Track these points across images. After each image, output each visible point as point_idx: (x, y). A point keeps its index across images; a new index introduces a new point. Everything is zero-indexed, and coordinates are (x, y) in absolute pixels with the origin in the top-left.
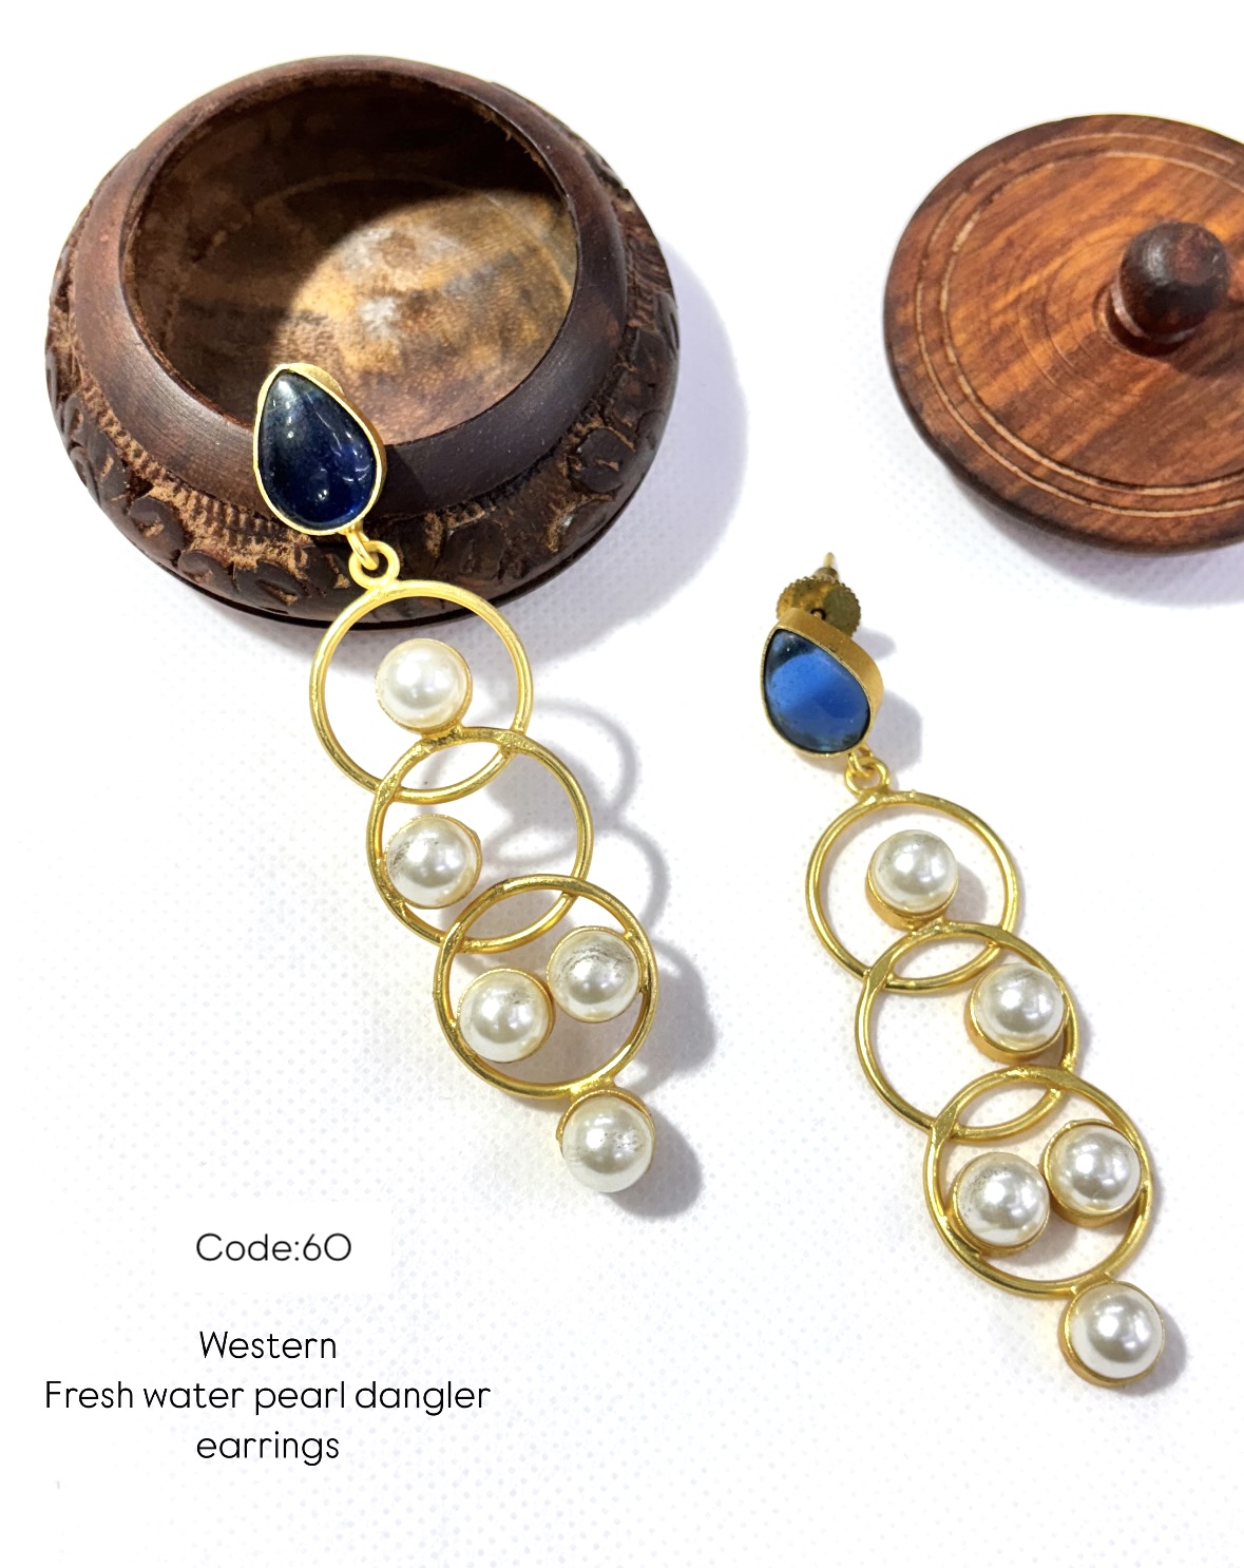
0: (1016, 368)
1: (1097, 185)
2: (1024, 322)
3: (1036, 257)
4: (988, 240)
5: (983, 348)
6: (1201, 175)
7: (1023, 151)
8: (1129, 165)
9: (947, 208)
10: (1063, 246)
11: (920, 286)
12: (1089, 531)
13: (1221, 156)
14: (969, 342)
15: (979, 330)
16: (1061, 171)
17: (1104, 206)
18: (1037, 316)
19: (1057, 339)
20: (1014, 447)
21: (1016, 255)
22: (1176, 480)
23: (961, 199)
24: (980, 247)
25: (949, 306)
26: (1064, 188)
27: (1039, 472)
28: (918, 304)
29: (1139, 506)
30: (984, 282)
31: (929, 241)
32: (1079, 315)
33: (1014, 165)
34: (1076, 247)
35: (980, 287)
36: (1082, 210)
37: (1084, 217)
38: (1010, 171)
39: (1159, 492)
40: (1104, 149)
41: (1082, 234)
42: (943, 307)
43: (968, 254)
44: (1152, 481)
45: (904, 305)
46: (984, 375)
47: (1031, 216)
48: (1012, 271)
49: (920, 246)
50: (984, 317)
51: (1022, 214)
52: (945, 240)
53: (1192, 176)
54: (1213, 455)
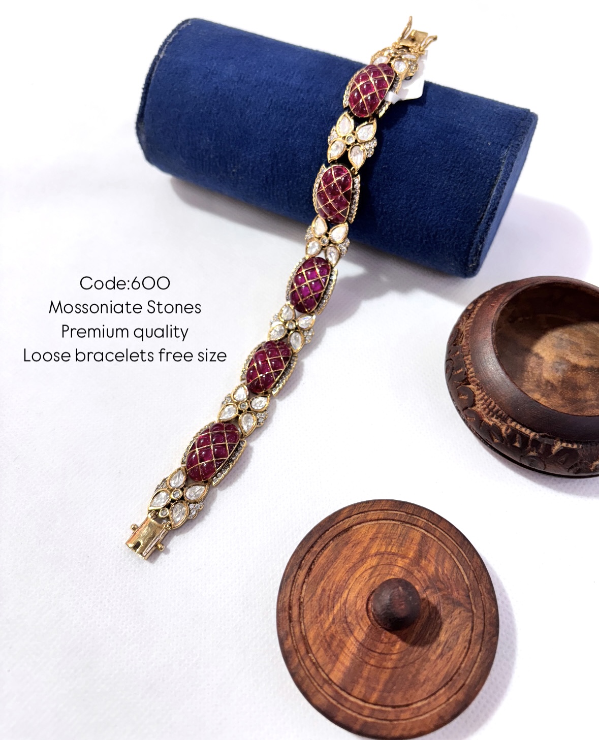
0: (343, 657)
2: (340, 629)
3: (337, 593)
4: (314, 593)
5: (326, 650)
6: (394, 525)
8: (364, 530)
9: (294, 581)
11: (292, 625)
13: (399, 512)
14: (319, 649)
15: (322, 641)
16: (336, 545)
18: (345, 625)
19: (356, 634)
20: (352, 702)
21: (328, 595)
23: (298, 573)
24: (312, 596)
25: (306, 632)
26: (339, 552)
27: (365, 712)
28: (293, 635)
29: (414, 715)
31: (290, 600)
32: (362, 619)
33: (316, 549)
34: (351, 582)
35: (317, 617)
36: (350, 561)
37: (351, 565)
39: (419, 704)
40: (351, 527)
41: (353, 574)
43: (308, 602)
44: (415, 700)
45: (287, 639)
46: (330, 666)
47: (329, 573)
48: (328, 604)
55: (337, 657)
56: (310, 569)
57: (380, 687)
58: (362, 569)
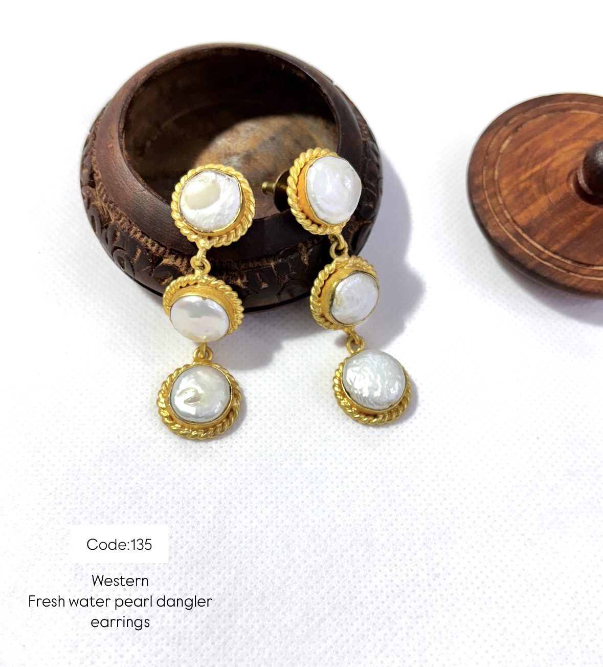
0: (532, 207)
1: (568, 125)
2: (535, 186)
3: (539, 157)
4: (516, 148)
5: (516, 197)
7: (532, 108)
8: (582, 116)
9: (496, 133)
10: (552, 153)
11: (485, 168)
12: (568, 286)
14: (509, 194)
15: (513, 189)
16: (550, 118)
17: (571, 135)
18: (541, 184)
19: (551, 195)
20: (532, 245)
21: (530, 155)
23: (504, 129)
24: (513, 151)
25: (500, 177)
26: (552, 125)
27: (544, 256)
28: (484, 176)
29: (592, 274)
30: (516, 167)
31: (488, 147)
32: (560, 185)
33: (528, 115)
34: (558, 153)
35: (514, 169)
36: (561, 136)
37: (561, 140)
38: (526, 118)
39: (601, 268)
40: (569, 109)
41: (560, 147)
42: (496, 178)
43: (507, 154)
44: (598, 263)
45: (477, 176)
46: (516, 210)
47: (537, 138)
48: (529, 163)
49: (485, 150)
50: (515, 183)
51: (532, 137)
52: (497, 148)
55: (526, 206)
56: (516, 130)
57: (564, 241)
58: (571, 146)
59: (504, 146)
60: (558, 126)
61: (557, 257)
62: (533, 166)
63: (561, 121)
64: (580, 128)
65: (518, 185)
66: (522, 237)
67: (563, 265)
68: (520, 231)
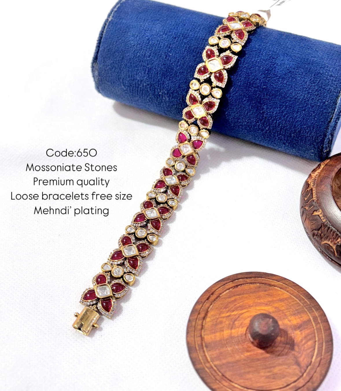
0: (218, 334)
1: (267, 295)
2: (227, 322)
3: (240, 307)
4: (230, 297)
5: (213, 325)
6: (298, 303)
7: (253, 277)
8: (280, 293)
9: (224, 284)
10: (249, 307)
11: (207, 301)
13: (306, 300)
14: (210, 321)
15: (214, 319)
16: (259, 287)
17: (266, 301)
18: (231, 323)
19: (233, 331)
20: (205, 355)
21: (235, 304)
22: (242, 385)
23: (230, 283)
24: (227, 298)
25: (210, 310)
26: (258, 291)
27: (208, 364)
28: (204, 306)
29: (229, 387)
30: (223, 308)
31: (215, 291)
32: (242, 327)
33: (248, 280)
34: (252, 308)
35: (221, 308)
36: (259, 300)
37: (259, 301)
38: (247, 281)
39: (236, 386)
41: (256, 306)
42: (209, 310)
43: (223, 298)
44: (236, 382)
45: (199, 304)
46: (208, 332)
47: (245, 296)
48: (232, 308)
49: (212, 291)
50: (217, 317)
51: (243, 294)
52: (220, 292)
53: (295, 302)
54: (257, 382)
55: (215, 332)
59: (225, 293)
60: (262, 293)
61: (215, 368)
62: (233, 311)
63: (265, 291)
64: (275, 299)
65: (218, 319)
66: (203, 348)
67: (215, 374)
68: (204, 344)
